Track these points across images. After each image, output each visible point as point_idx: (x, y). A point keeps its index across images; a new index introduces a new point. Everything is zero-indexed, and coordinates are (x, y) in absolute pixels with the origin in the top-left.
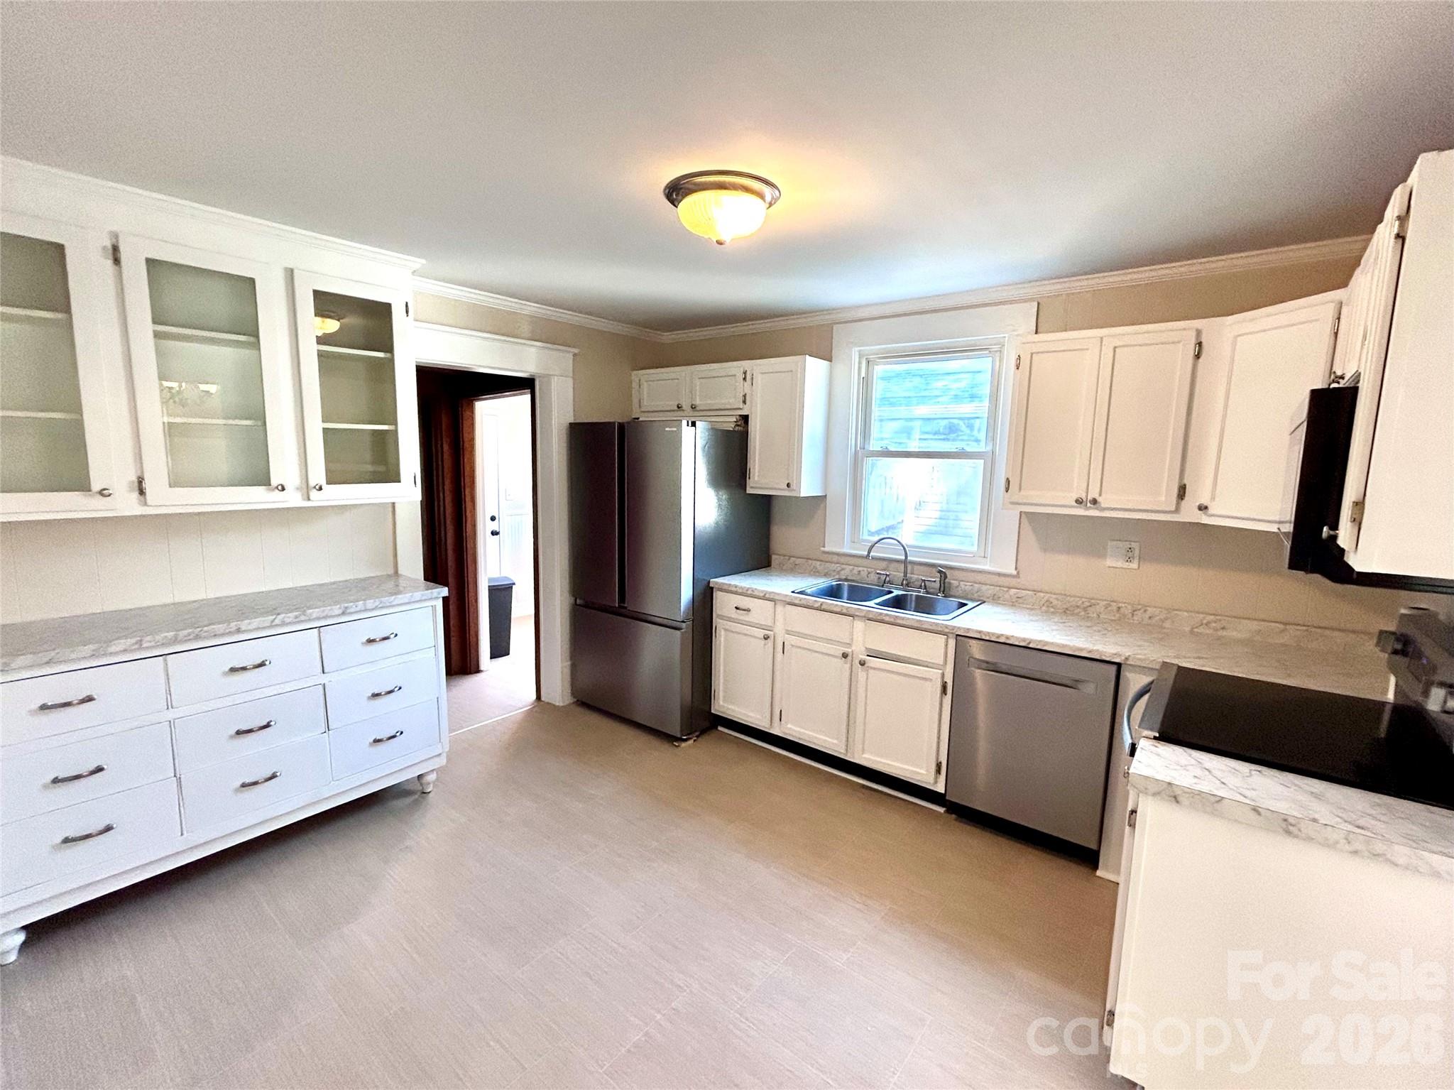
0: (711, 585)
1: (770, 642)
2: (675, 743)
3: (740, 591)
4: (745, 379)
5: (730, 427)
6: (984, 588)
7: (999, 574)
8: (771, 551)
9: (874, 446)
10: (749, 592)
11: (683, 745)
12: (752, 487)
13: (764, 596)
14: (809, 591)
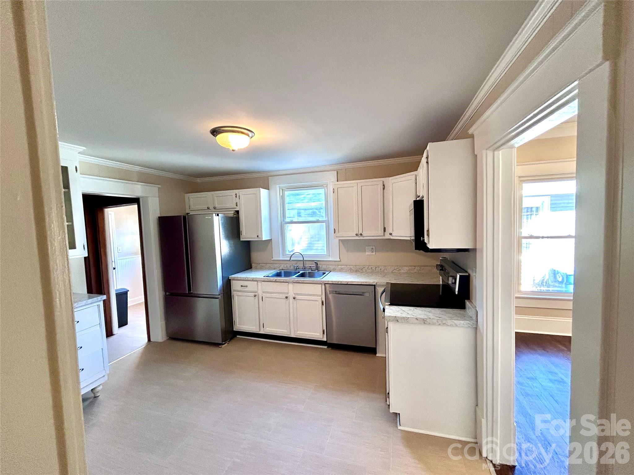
0: (230, 278)
1: (257, 297)
2: (219, 346)
3: (243, 279)
4: (236, 197)
5: (232, 215)
6: (330, 266)
7: (335, 261)
8: (252, 262)
9: (288, 220)
10: (247, 279)
11: (223, 346)
12: (243, 238)
13: (253, 280)
14: (270, 275)
